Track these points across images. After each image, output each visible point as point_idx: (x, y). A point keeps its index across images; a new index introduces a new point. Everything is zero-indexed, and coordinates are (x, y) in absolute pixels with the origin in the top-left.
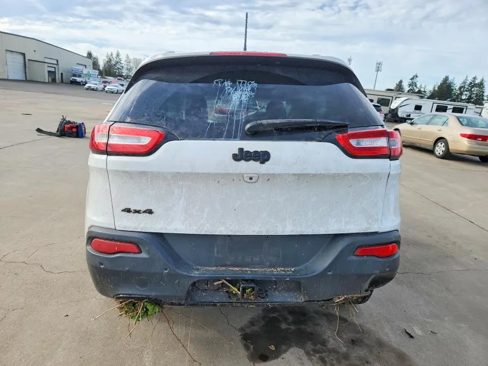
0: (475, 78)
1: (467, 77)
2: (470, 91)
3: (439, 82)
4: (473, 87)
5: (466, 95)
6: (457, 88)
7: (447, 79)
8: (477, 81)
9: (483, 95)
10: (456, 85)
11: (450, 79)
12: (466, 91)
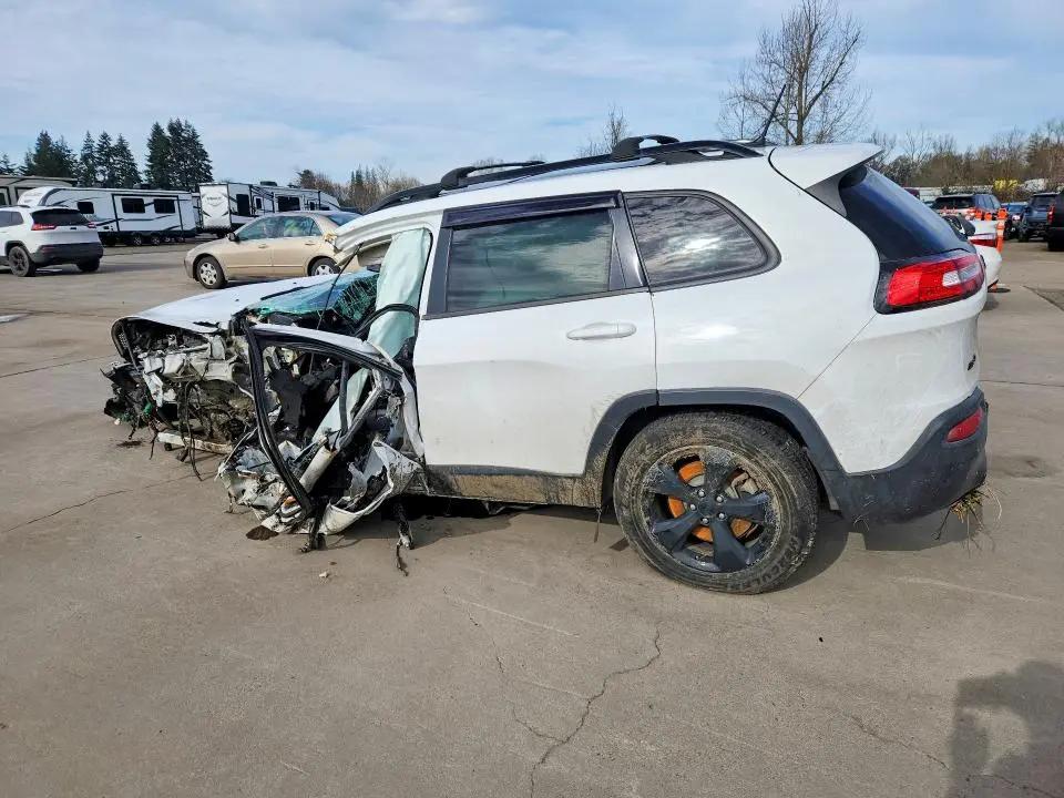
0: (105, 136)
1: (88, 135)
2: (106, 162)
3: (32, 147)
4: (108, 155)
5: (103, 172)
6: (78, 158)
7: (44, 140)
8: (113, 143)
9: (136, 171)
10: (73, 153)
11: (54, 138)
12: (100, 164)
